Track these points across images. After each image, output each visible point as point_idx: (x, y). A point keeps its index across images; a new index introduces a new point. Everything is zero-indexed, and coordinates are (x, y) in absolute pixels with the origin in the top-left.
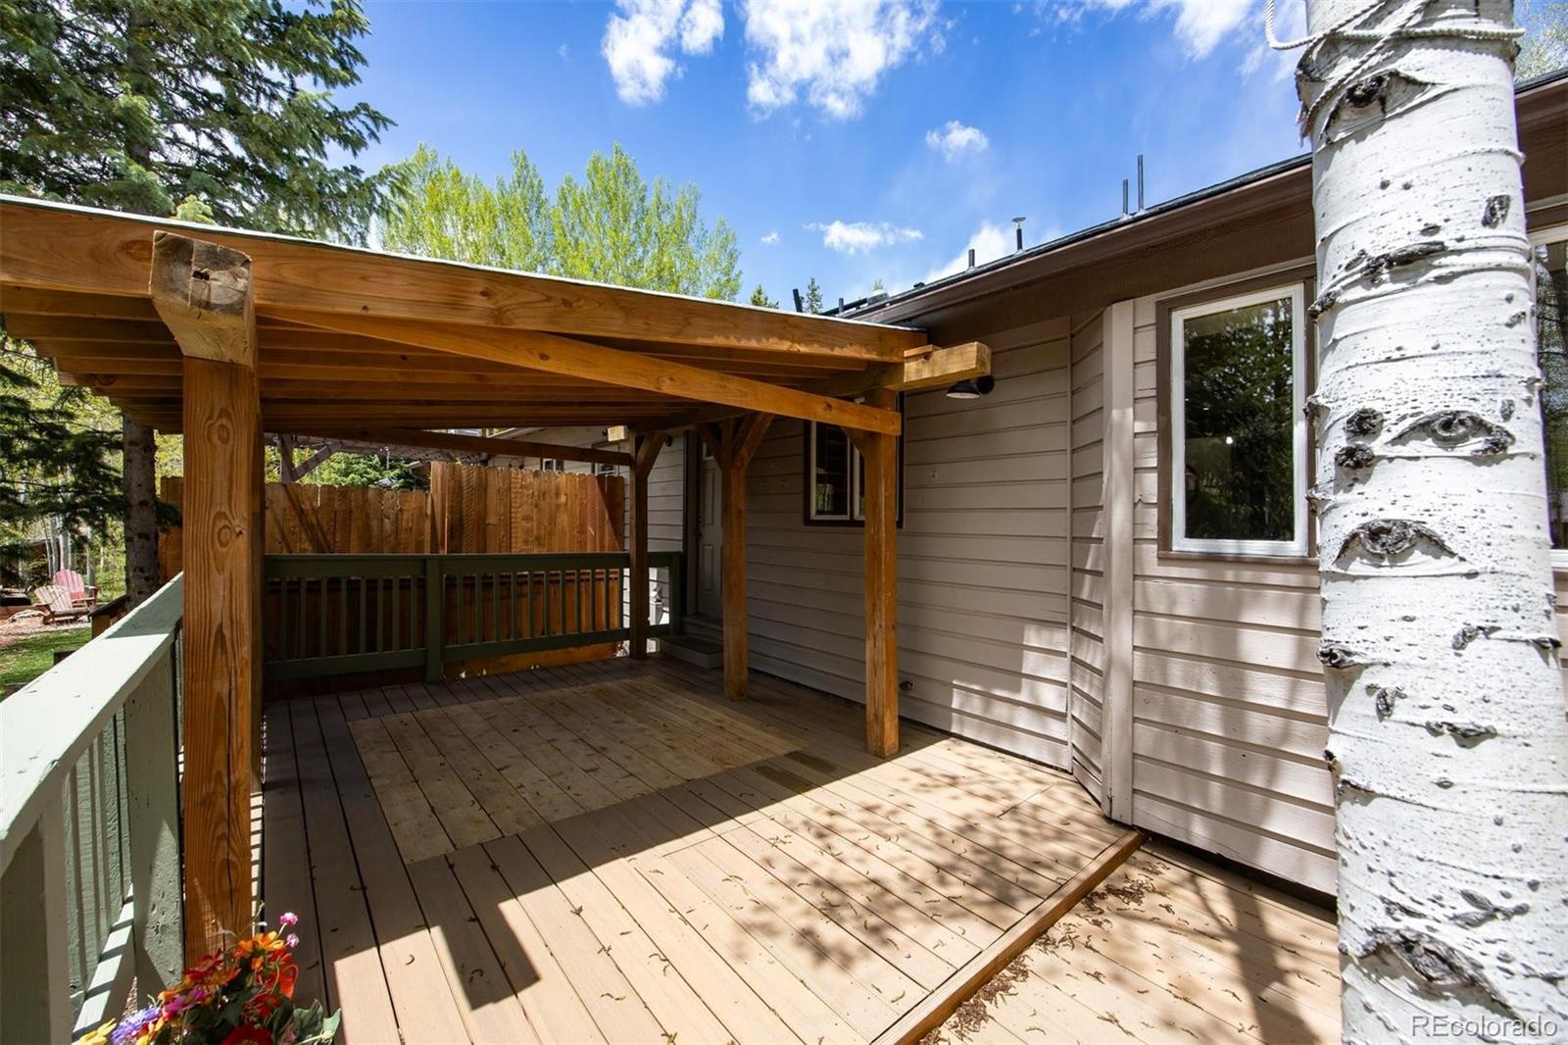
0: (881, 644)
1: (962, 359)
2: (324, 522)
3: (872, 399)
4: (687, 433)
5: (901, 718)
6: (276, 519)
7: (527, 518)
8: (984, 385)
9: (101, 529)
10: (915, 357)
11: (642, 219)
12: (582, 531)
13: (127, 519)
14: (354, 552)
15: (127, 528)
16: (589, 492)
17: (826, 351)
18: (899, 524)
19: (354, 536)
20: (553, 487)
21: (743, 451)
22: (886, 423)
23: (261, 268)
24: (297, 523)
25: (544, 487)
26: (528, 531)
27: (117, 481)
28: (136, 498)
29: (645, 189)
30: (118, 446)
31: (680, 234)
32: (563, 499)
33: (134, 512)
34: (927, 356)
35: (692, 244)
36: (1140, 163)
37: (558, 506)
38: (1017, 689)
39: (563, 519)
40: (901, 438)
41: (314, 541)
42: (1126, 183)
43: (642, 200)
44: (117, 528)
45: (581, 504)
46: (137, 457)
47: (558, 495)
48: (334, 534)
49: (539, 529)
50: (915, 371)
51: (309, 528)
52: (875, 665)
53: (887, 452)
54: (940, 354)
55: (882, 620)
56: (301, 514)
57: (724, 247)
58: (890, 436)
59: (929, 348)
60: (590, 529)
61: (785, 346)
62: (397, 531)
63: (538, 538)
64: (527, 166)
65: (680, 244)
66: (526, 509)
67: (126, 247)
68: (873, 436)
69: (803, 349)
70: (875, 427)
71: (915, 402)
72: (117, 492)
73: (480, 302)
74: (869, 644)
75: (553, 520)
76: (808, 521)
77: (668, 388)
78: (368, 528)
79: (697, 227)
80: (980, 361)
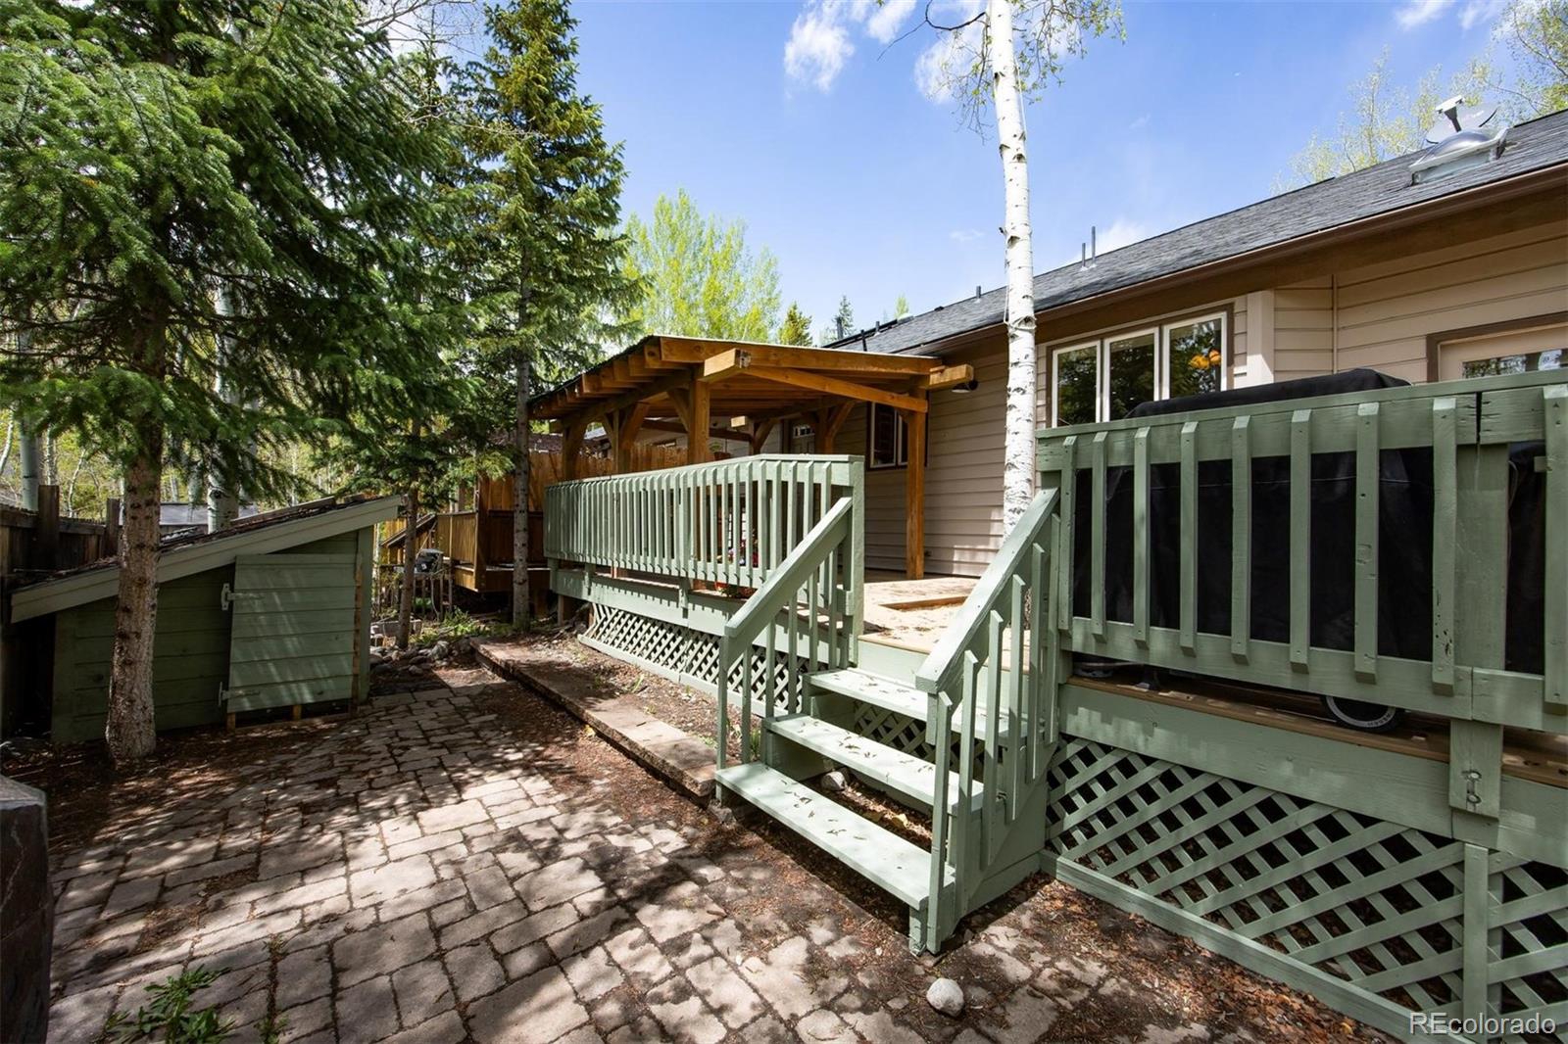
0: (915, 520)
1: (959, 373)
3: (913, 393)
4: (783, 421)
5: (925, 562)
8: (973, 385)
10: (936, 372)
11: (700, 250)
17: (893, 371)
18: (926, 465)
21: (834, 427)
22: (920, 406)
29: (703, 223)
31: (730, 258)
34: (942, 371)
35: (739, 269)
36: (1094, 232)
38: (987, 543)
40: (927, 414)
42: (1084, 245)
43: (700, 234)
50: (935, 379)
52: (912, 532)
53: (920, 420)
54: (948, 371)
55: (915, 507)
57: (767, 271)
58: (921, 413)
59: (943, 367)
61: (875, 369)
65: (730, 270)
68: (912, 413)
69: (883, 370)
70: (914, 408)
71: (935, 395)
73: (773, 358)
74: (909, 521)
76: (868, 469)
77: (828, 390)
79: (743, 253)
80: (968, 373)
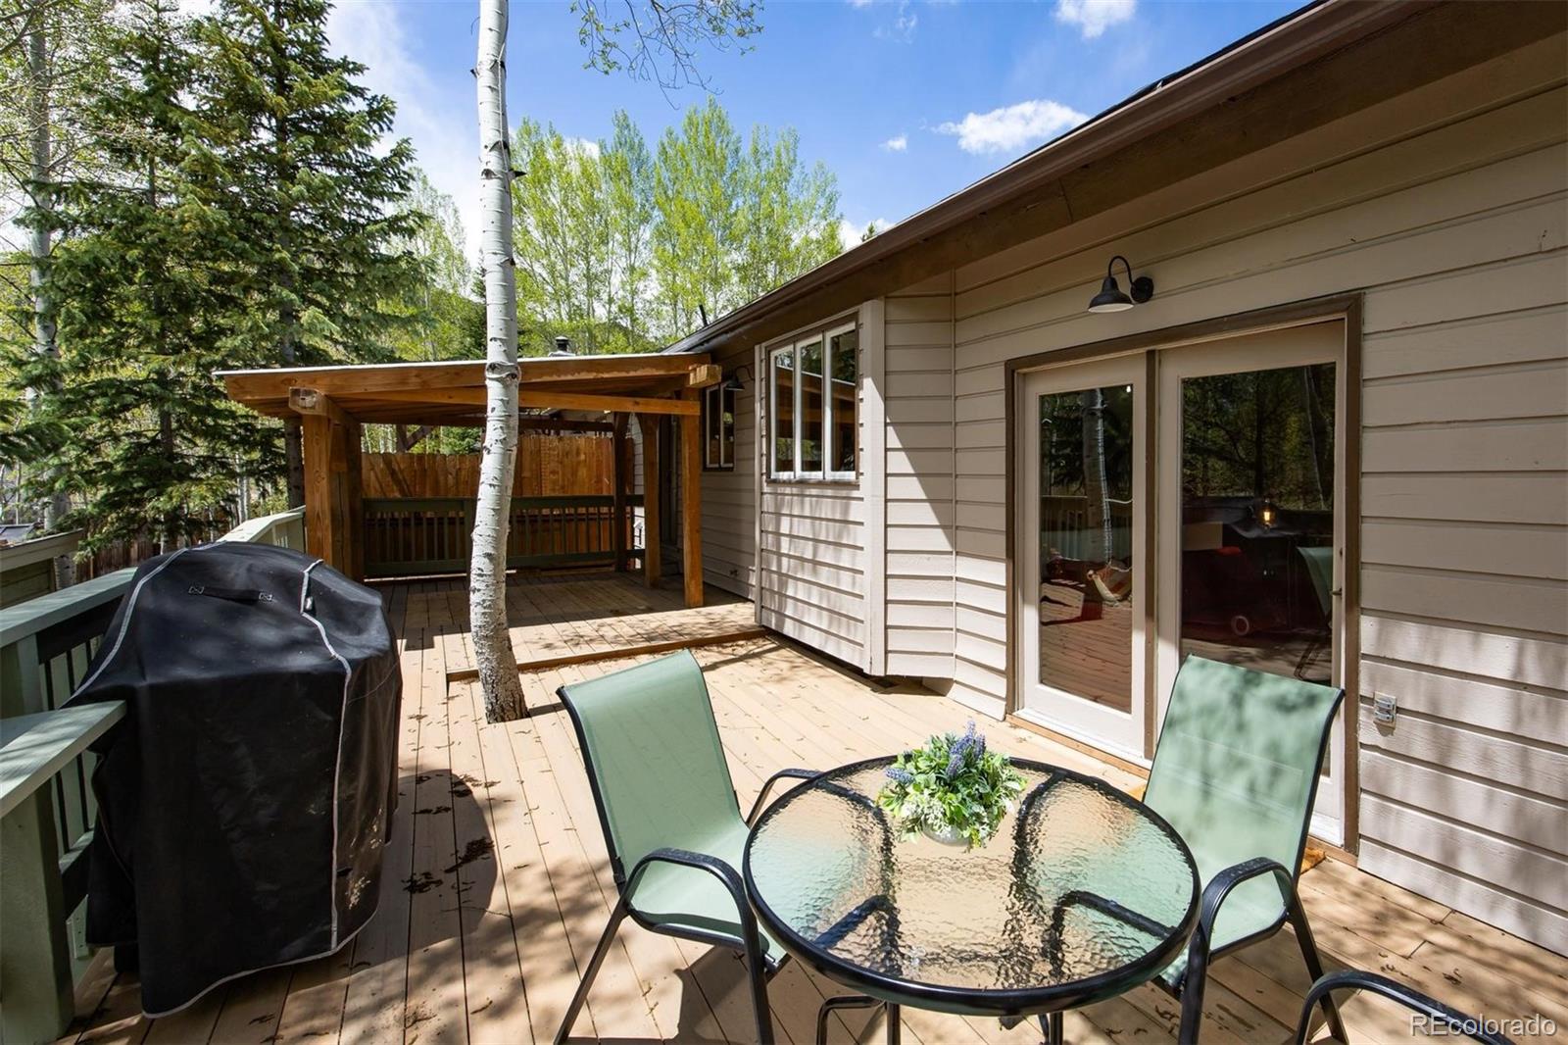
0: (688, 541)
1: (703, 373)
2: (407, 478)
5: (704, 583)
6: (377, 477)
7: (553, 472)
9: (275, 484)
10: (692, 371)
12: (599, 481)
13: (288, 477)
14: (428, 495)
15: (288, 483)
16: (604, 450)
19: (428, 487)
20: (574, 448)
22: (686, 409)
23: (327, 381)
24: (389, 479)
25: (568, 448)
26: (555, 482)
27: (283, 455)
28: (292, 466)
30: (283, 435)
32: (583, 457)
33: (292, 473)
34: (695, 370)
37: (579, 463)
39: (583, 472)
41: (402, 491)
44: (282, 483)
45: (598, 461)
46: (292, 442)
47: (578, 454)
48: (415, 487)
49: (563, 480)
50: (693, 378)
51: (398, 482)
52: (686, 553)
53: (690, 426)
54: (698, 370)
56: (393, 473)
58: (693, 416)
59: (698, 365)
60: (606, 480)
62: (457, 483)
63: (563, 487)
64: (628, 126)
66: (553, 465)
67: (283, 382)
70: (676, 412)
72: (283, 463)
75: (574, 473)
76: (705, 469)
78: (437, 482)
